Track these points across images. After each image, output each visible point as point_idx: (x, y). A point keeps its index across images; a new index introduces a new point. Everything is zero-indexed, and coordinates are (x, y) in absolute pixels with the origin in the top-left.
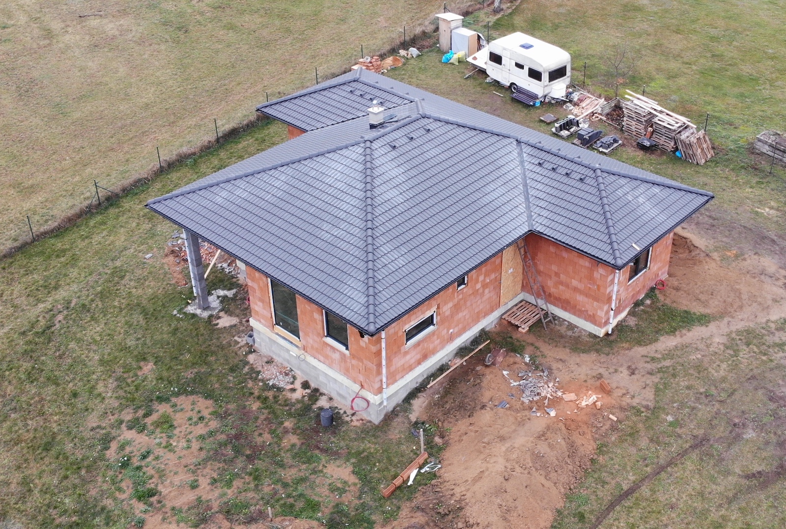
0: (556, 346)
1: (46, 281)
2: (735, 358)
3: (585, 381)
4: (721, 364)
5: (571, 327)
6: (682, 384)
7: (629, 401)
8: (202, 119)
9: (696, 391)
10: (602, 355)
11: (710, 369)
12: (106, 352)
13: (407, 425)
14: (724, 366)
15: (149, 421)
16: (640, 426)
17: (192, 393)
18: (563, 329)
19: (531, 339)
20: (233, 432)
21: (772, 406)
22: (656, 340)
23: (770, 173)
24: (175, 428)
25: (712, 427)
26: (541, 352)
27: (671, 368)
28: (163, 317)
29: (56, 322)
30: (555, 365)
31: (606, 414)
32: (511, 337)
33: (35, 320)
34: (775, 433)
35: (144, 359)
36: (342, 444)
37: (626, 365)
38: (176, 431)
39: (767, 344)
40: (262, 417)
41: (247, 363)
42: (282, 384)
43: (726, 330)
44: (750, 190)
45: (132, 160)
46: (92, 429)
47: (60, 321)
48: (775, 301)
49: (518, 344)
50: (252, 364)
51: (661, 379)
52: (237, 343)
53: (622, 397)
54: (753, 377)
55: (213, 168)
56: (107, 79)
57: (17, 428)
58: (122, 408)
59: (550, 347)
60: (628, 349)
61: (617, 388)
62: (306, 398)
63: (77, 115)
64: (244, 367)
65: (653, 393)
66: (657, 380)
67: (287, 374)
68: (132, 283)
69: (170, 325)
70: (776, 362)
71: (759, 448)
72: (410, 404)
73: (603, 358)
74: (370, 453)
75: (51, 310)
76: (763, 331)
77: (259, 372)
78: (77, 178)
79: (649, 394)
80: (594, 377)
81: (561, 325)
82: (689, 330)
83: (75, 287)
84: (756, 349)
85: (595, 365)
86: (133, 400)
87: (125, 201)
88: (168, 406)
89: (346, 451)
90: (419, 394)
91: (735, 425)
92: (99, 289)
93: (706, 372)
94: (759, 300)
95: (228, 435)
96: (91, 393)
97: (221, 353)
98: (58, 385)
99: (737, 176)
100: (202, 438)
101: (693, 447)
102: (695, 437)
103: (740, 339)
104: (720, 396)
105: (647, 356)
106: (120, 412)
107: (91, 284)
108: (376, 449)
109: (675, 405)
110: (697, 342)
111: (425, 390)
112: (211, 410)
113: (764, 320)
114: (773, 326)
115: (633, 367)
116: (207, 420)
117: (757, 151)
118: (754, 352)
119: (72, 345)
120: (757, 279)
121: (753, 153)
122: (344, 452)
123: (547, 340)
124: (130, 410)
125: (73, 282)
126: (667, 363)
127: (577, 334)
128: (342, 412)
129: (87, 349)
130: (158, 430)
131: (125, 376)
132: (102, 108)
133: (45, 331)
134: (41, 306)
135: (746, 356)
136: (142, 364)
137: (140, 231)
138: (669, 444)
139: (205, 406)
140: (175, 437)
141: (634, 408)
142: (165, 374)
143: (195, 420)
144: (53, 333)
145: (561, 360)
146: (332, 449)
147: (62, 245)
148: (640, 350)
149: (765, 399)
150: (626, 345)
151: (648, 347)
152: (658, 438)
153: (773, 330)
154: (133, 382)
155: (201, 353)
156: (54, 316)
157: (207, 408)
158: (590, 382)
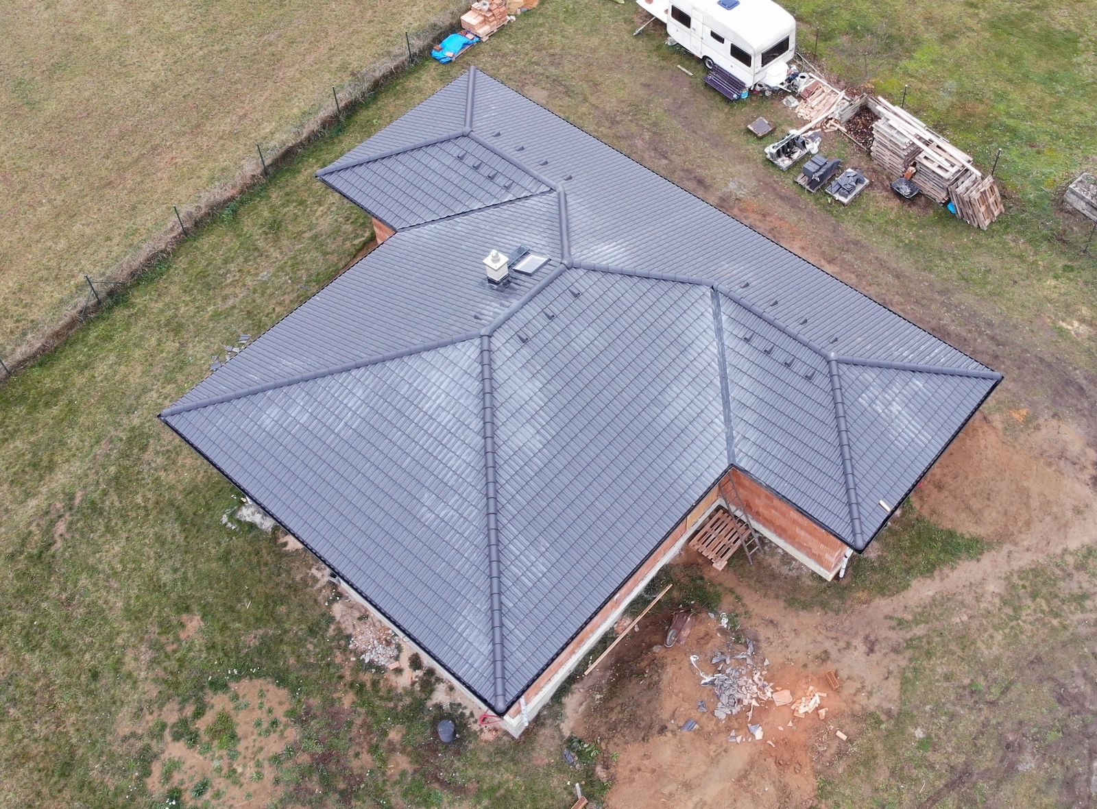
0: (765, 595)
1: (35, 454)
2: (1014, 623)
3: (805, 666)
4: (995, 634)
5: (787, 559)
6: (939, 670)
7: (864, 702)
8: (241, 118)
9: (957, 683)
10: (830, 614)
11: (979, 644)
12: (134, 592)
13: (558, 742)
14: (999, 637)
15: (202, 724)
16: (879, 746)
17: (258, 675)
18: (775, 562)
19: (730, 581)
20: (319, 750)
21: (1061, 712)
22: (906, 587)
23: (1085, 251)
24: (239, 740)
25: (978, 750)
26: (743, 605)
27: (925, 640)
28: (208, 527)
29: (56, 536)
30: (764, 632)
31: (832, 727)
32: (702, 578)
33: (26, 531)
34: (1062, 763)
35: (187, 609)
36: (470, 773)
37: (862, 634)
38: (240, 747)
39: (1061, 595)
40: (358, 721)
41: (331, 619)
42: (382, 661)
43: (1004, 569)
44: (1053, 283)
45: (139, 206)
46: (125, 739)
47: (61, 535)
48: (1078, 511)
49: (711, 590)
50: (339, 622)
51: (911, 660)
52: (315, 580)
53: (855, 695)
54: (1038, 659)
55: (262, 225)
56: (90, 27)
57: (20, 736)
58: (163, 700)
59: (757, 597)
60: (866, 602)
61: (848, 678)
62: (417, 687)
63: (51, 108)
64: (328, 627)
65: (898, 686)
66: (904, 663)
67: (388, 643)
68: (159, 460)
69: (219, 543)
70: (1071, 630)
71: (1039, 790)
72: (560, 703)
73: (830, 619)
74: (508, 790)
75: (47, 513)
76: (1058, 572)
77: (349, 637)
78: (62, 244)
79: (893, 688)
80: (817, 658)
81: (773, 555)
82: (953, 568)
83: (77, 466)
84: (1045, 607)
85: (820, 633)
86: (177, 685)
87: (136, 293)
88: (226, 697)
89: (477, 786)
90: (574, 686)
91: (1008, 746)
92: (113, 469)
93: (973, 648)
94: (1055, 509)
95: (312, 755)
96: (117, 671)
97: (295, 600)
98: (69, 655)
99: (1036, 254)
100: (276, 760)
101: (950, 786)
102: (952, 768)
103: (1024, 587)
104: (991, 693)
105: (891, 618)
106: (160, 708)
107: (100, 459)
108: (515, 784)
109: (928, 708)
110: (964, 591)
111: (582, 678)
112: (286, 707)
113: (1059, 551)
114: (1070, 560)
115: (872, 637)
116: (281, 727)
117: (1069, 207)
118: (1042, 611)
119: (84, 581)
120: (1054, 468)
121: (1061, 210)
122: (472, 786)
123: (752, 583)
124: (173, 705)
125: (74, 455)
126: (920, 630)
127: (794, 573)
128: (467, 712)
129: (106, 587)
130: (216, 742)
131: (163, 639)
132: (87, 94)
133: (42, 552)
134: (32, 503)
135: (1031, 618)
136: (185, 617)
137: (164, 355)
138: (916, 781)
139: (278, 699)
140: (241, 757)
141: (871, 715)
142: (218, 638)
143: (265, 725)
144: (53, 557)
145: (772, 622)
146: (455, 782)
147: (52, 382)
148: (884, 605)
149: (1053, 700)
150: (863, 595)
151: (894, 598)
152: (902, 769)
153: (1071, 569)
154: (175, 651)
155: (267, 597)
156: (52, 523)
157: (280, 703)
158: (812, 667)
